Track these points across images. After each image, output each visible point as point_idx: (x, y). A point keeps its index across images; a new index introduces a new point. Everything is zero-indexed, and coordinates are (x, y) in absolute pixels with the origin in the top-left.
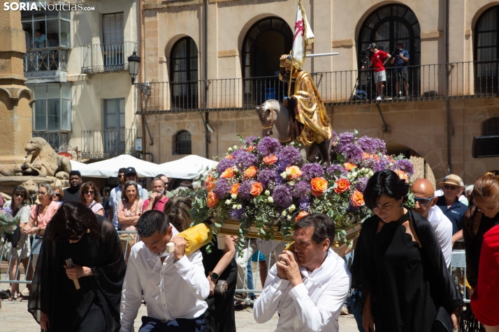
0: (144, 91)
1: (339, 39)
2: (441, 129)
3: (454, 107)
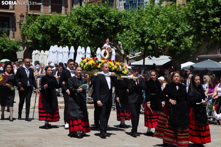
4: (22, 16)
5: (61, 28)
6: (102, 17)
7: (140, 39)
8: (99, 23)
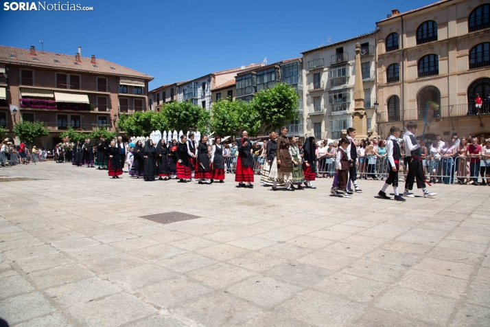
0: (378, 115)
1: (460, 92)
4: (115, 115)
5: (153, 120)
6: (187, 110)
7: (222, 124)
8: (185, 114)
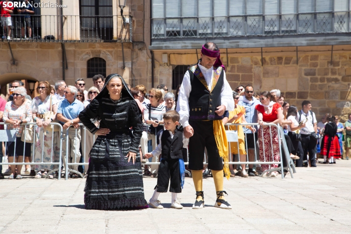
2: (57, 64)
3: (67, 48)
